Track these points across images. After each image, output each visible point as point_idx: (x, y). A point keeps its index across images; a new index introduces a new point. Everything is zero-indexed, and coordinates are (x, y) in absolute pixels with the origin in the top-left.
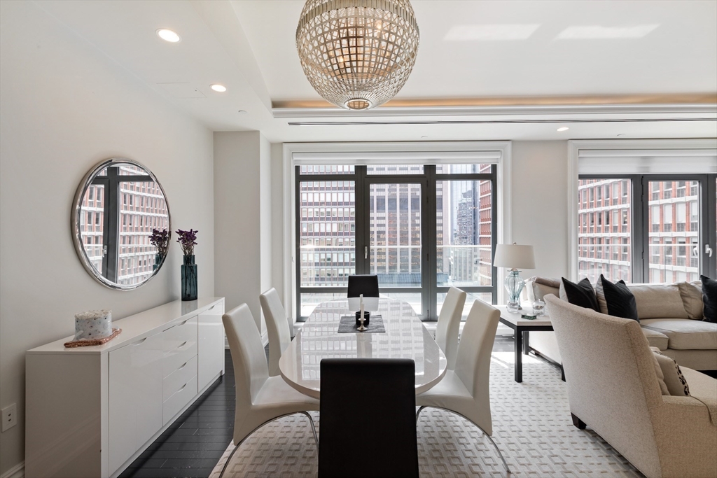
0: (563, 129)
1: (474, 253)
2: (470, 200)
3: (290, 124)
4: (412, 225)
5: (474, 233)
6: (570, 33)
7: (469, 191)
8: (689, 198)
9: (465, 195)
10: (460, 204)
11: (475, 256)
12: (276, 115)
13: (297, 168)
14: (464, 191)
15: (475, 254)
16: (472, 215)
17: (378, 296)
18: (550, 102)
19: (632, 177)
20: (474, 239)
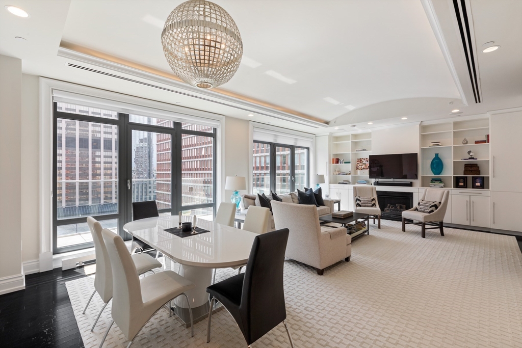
0: (251, 115)
1: (148, 186)
2: (146, 145)
3: (70, 65)
4: (93, 162)
5: (149, 170)
6: (270, 73)
7: (145, 138)
8: (266, 154)
9: (141, 141)
10: (137, 148)
11: (150, 188)
12: (60, 53)
13: (55, 104)
14: (141, 138)
15: (150, 186)
16: (147, 156)
17: (158, 216)
18: (252, 101)
19: (270, 143)
20: (149, 175)
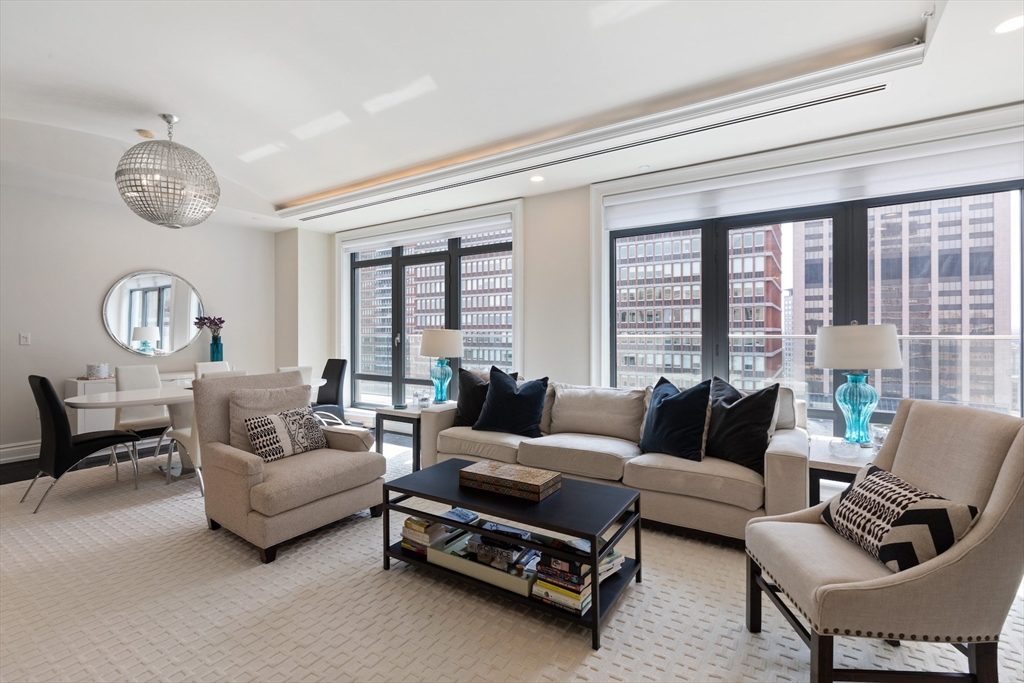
3: (304, 220)
13: (353, 256)
